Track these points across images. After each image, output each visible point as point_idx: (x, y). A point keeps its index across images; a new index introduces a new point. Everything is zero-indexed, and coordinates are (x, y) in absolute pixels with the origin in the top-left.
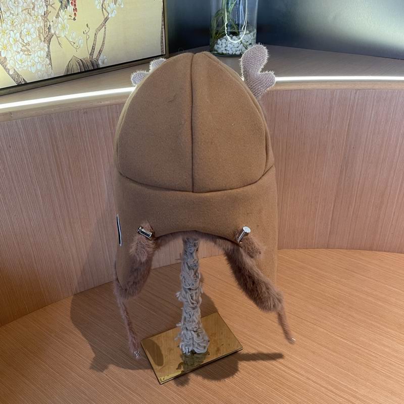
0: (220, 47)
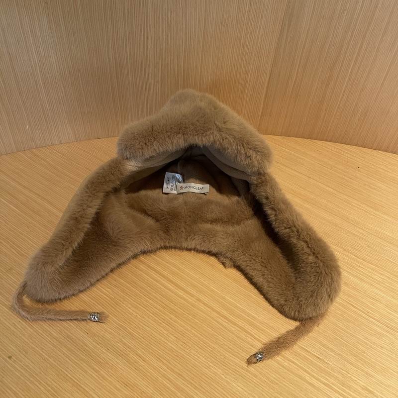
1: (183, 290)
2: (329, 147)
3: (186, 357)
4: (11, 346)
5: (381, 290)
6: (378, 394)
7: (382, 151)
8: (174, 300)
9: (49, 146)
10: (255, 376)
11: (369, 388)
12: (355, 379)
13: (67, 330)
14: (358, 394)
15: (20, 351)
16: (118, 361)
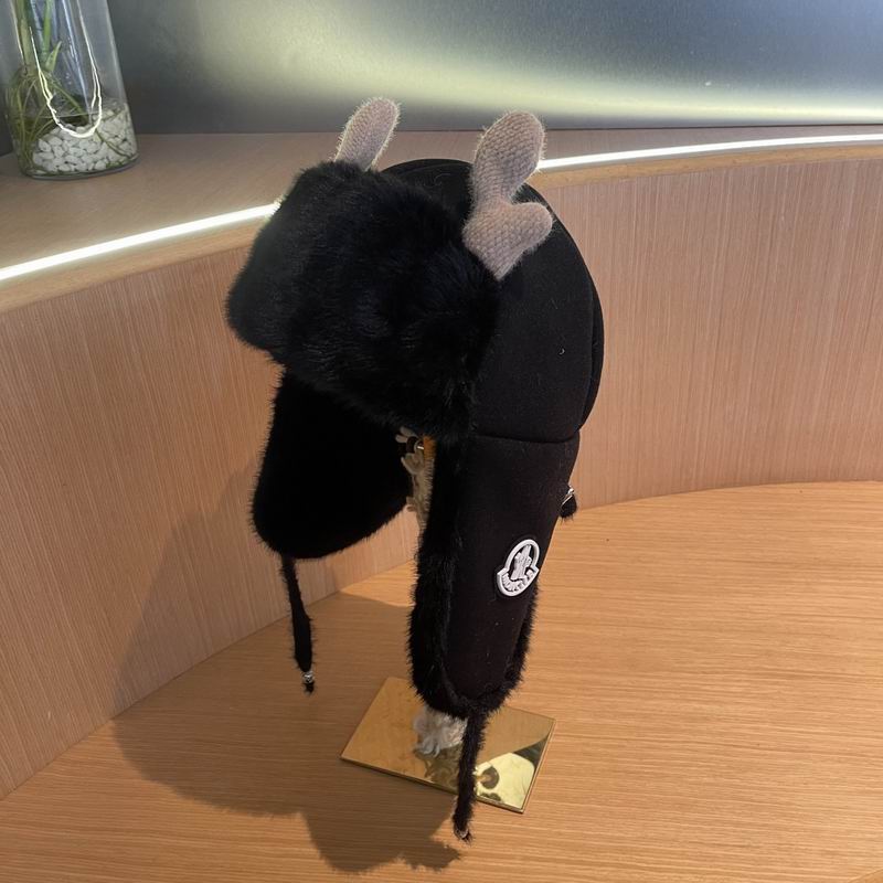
0: (51, 157)
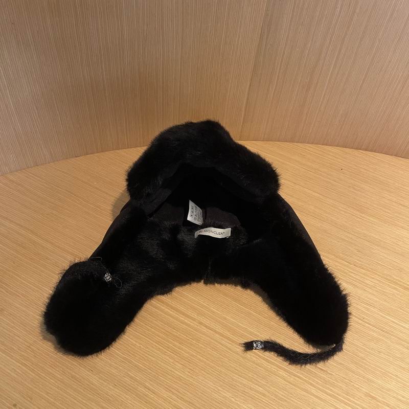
1: (184, 314)
2: (311, 149)
3: (194, 384)
4: (14, 393)
5: (374, 295)
6: (381, 399)
7: (363, 150)
8: (175, 326)
9: (24, 169)
10: (264, 395)
11: (371, 394)
12: (357, 386)
13: (70, 370)
14: (362, 401)
15: (24, 398)
16: (127, 396)
